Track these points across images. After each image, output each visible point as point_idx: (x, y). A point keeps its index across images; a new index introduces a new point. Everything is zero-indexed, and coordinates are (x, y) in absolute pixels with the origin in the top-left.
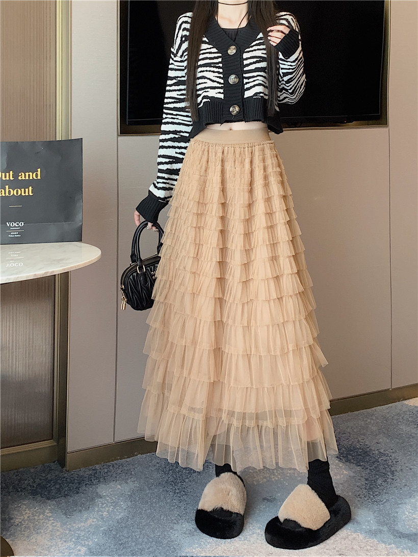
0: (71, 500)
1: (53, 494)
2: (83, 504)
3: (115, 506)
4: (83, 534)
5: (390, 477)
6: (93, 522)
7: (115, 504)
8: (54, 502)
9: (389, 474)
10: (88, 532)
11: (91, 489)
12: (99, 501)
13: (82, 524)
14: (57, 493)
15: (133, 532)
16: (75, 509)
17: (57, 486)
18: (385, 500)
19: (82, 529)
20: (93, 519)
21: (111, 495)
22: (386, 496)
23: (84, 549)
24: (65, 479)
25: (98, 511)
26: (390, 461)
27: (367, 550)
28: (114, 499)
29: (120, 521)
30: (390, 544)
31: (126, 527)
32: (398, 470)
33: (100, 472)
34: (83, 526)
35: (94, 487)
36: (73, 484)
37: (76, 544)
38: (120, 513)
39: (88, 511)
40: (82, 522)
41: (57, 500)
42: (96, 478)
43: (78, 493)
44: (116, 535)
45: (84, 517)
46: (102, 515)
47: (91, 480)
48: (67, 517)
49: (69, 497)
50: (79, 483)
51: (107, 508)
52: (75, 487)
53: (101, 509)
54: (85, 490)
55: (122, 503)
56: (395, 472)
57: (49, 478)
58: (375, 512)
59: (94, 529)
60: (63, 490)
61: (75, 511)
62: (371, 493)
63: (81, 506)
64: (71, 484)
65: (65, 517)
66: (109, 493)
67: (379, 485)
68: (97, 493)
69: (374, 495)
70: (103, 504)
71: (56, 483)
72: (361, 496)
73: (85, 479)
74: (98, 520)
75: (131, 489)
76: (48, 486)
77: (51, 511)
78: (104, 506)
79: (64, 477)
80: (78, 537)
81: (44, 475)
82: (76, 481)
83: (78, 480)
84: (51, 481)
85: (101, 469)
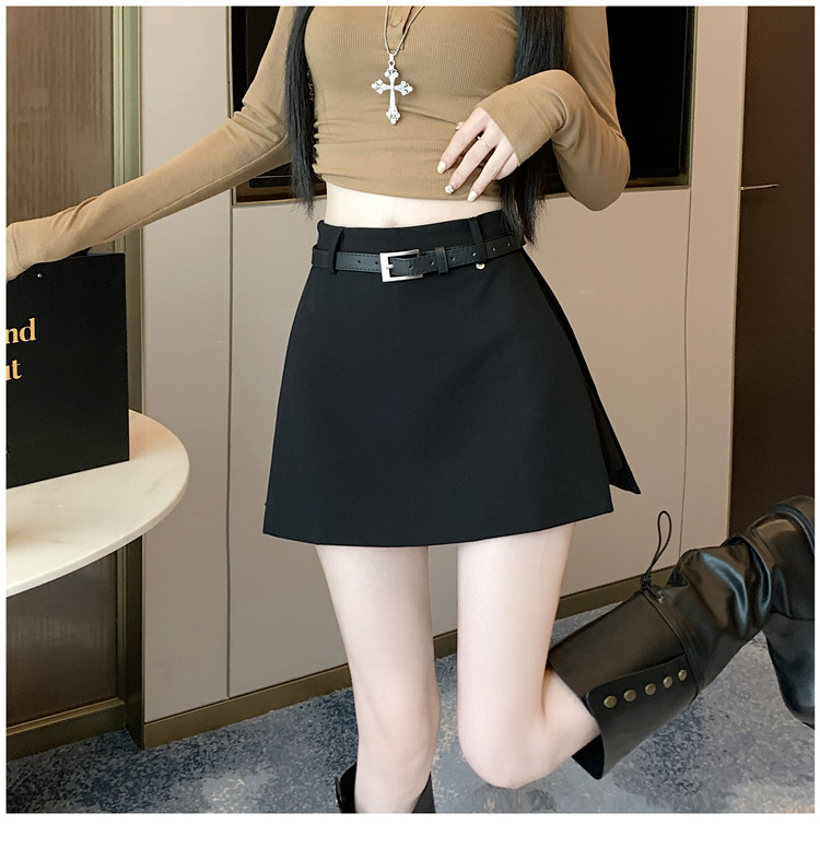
1: (122, 801)
11: (190, 788)
14: (129, 799)
17: (130, 784)
21: (228, 800)
24: (143, 768)
35: (195, 783)
36: (157, 777)
42: (198, 764)
43: (168, 797)
47: (189, 770)
50: (169, 778)
52: (161, 786)
54: (179, 791)
57: (115, 767)
60: (140, 792)
64: (154, 779)
66: (224, 796)
68: (202, 797)
71: (127, 777)
73: (178, 767)
75: (262, 786)
76: (113, 783)
79: (141, 765)
81: (105, 761)
82: (163, 773)
83: (165, 770)
84: (118, 771)
85: (205, 744)
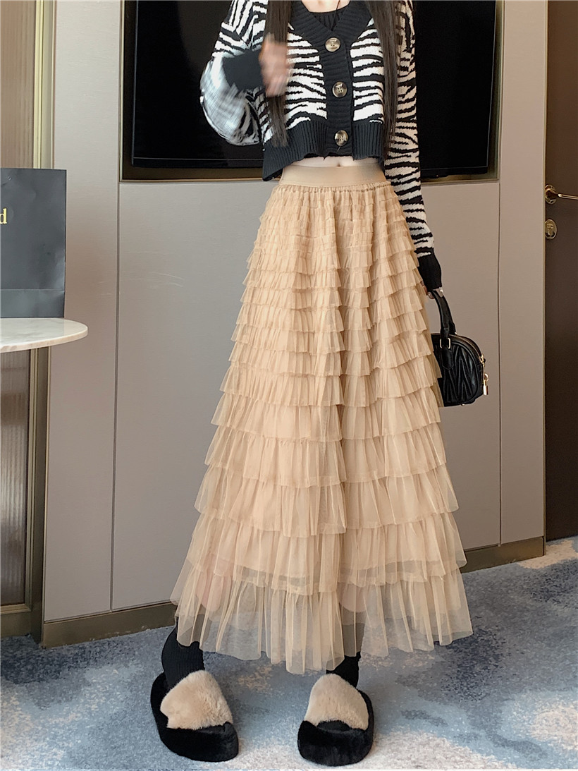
0: (47, 686)
1: (23, 676)
2: (65, 693)
3: (108, 698)
4: (61, 732)
5: (493, 663)
6: (76, 717)
7: (109, 695)
8: (24, 688)
9: (491, 658)
10: (69, 730)
11: (76, 673)
12: (86, 690)
13: (61, 720)
14: (28, 676)
15: (132, 732)
16: (52, 698)
17: (29, 667)
18: (483, 694)
19: (62, 725)
20: (76, 713)
21: (104, 682)
22: (486, 689)
23: (61, 753)
24: (40, 658)
25: (84, 704)
26: (494, 642)
27: (455, 762)
28: (107, 687)
29: (114, 717)
30: (488, 754)
31: (122, 725)
32: (505, 654)
33: (90, 652)
34: (63, 722)
35: (80, 670)
36: (51, 665)
37: (50, 744)
38: (115, 706)
39: (71, 703)
40: (61, 716)
41: (28, 684)
42: (85, 659)
43: (57, 678)
44: (108, 735)
45: (65, 710)
46: (90, 708)
47: (77, 662)
48: (40, 708)
49: (44, 682)
50: (60, 666)
51: (97, 700)
52: (54, 670)
53: (89, 700)
54: (68, 675)
55: (118, 693)
56: (500, 657)
57: (19, 656)
58: (468, 710)
59: (78, 726)
60: (37, 672)
61: (53, 701)
62: (465, 684)
63: (60, 696)
64: (49, 666)
65: (38, 707)
66: (101, 679)
67: (476, 673)
68: (84, 679)
69: (469, 686)
70: (91, 694)
71: (27, 663)
72: (450, 687)
73: (68, 660)
74: (83, 715)
75: (131, 674)
76: (16, 665)
77: (19, 698)
78: (93, 696)
79: (39, 656)
80: (55, 736)
81: (11, 651)
82: (55, 662)
83: (57, 661)
84: (20, 659)
85: (91, 647)
